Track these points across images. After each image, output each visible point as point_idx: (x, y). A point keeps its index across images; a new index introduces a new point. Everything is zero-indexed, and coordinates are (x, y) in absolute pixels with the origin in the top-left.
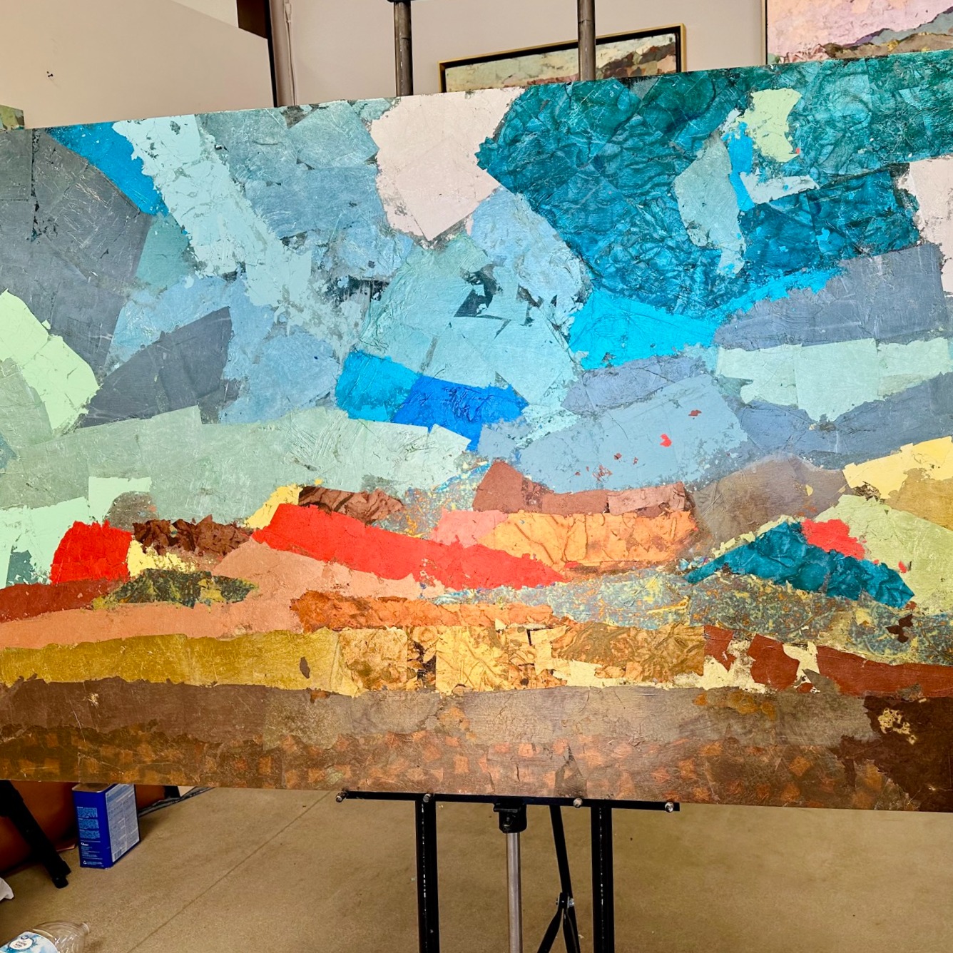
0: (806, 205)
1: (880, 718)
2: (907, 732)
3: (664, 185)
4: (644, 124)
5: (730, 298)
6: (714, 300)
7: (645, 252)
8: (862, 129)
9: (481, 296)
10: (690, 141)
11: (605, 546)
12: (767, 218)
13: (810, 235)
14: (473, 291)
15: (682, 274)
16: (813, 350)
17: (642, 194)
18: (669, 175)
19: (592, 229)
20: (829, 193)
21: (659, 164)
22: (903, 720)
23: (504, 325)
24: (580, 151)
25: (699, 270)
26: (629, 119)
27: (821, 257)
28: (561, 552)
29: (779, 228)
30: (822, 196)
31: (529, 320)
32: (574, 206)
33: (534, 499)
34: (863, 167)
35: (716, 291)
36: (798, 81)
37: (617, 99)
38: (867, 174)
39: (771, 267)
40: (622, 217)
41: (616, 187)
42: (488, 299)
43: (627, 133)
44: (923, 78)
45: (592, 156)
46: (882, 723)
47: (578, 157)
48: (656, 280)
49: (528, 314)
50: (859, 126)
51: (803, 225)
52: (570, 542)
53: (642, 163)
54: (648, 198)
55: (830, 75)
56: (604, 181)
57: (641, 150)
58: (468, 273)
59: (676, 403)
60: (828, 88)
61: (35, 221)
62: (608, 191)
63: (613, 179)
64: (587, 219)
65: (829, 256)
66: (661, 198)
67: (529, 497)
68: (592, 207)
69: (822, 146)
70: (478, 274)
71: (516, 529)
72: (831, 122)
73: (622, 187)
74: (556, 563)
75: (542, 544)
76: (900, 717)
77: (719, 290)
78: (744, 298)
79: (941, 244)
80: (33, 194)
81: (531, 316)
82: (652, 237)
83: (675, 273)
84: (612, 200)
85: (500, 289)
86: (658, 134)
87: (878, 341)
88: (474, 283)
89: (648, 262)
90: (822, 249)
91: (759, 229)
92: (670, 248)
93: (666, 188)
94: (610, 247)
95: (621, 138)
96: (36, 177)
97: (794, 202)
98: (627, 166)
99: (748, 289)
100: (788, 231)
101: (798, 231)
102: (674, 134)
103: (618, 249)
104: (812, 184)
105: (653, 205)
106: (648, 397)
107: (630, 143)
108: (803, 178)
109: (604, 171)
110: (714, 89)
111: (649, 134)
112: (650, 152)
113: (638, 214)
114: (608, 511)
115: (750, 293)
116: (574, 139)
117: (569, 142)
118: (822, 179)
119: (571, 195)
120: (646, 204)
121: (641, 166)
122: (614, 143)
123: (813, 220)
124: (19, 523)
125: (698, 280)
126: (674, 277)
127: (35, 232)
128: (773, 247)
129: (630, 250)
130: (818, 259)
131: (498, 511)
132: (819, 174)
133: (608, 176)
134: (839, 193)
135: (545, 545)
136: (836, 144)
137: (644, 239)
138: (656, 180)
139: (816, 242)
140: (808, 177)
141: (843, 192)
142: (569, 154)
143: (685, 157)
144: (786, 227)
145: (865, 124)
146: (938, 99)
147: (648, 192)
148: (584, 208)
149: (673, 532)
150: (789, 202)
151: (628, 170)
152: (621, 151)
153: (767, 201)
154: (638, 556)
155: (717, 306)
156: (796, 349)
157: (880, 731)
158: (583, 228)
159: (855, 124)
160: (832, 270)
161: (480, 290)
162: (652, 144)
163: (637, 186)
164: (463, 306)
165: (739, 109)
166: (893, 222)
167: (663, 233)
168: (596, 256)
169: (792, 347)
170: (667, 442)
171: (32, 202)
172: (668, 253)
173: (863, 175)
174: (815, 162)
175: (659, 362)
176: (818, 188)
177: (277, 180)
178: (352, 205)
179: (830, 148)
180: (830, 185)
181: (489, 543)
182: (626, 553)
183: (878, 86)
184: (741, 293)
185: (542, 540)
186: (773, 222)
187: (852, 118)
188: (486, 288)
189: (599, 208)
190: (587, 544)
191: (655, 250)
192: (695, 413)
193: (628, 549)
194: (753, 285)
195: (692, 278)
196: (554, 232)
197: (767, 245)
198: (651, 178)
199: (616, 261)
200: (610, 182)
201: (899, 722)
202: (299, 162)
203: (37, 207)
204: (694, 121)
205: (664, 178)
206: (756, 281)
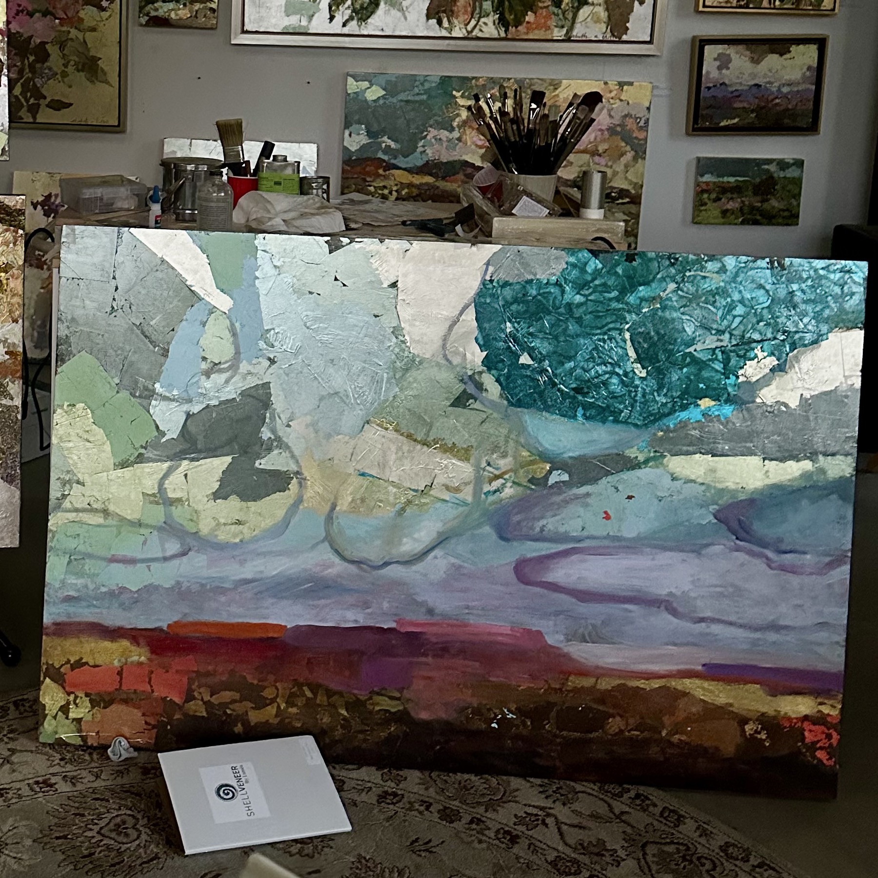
0: (720, 357)
1: (746, 727)
2: (764, 737)
4: (604, 285)
5: (661, 417)
8: (764, 308)
9: (471, 394)
10: (638, 301)
12: (691, 363)
13: (722, 379)
14: (465, 389)
21: (613, 314)
24: (555, 298)
26: (594, 280)
27: (729, 394)
29: (700, 371)
32: (548, 336)
34: (762, 335)
36: (720, 269)
38: (765, 340)
41: (581, 326)
43: (591, 290)
45: (565, 302)
46: (747, 730)
47: (553, 301)
48: (607, 397)
50: (762, 306)
51: (717, 371)
55: (744, 267)
56: (572, 322)
57: (601, 302)
58: (463, 377)
59: (616, 488)
60: (741, 277)
61: (114, 299)
62: (575, 328)
63: (579, 321)
65: (734, 395)
69: (735, 317)
70: (470, 377)
72: (742, 301)
73: (586, 327)
76: (760, 727)
80: (114, 278)
83: (621, 393)
86: (615, 293)
87: (764, 459)
88: (466, 383)
90: (730, 389)
91: (685, 370)
94: (574, 369)
95: (587, 292)
97: (711, 353)
99: (674, 412)
100: (706, 374)
101: (714, 374)
102: (627, 295)
103: (580, 371)
104: (725, 343)
107: (592, 297)
108: (719, 337)
109: (572, 315)
110: (659, 267)
111: (609, 293)
112: (609, 305)
115: (676, 414)
116: (551, 288)
117: (547, 290)
118: (733, 340)
121: (601, 314)
123: (724, 368)
127: (113, 308)
130: (726, 396)
132: (731, 336)
133: (575, 318)
136: (745, 316)
138: (611, 326)
139: (725, 384)
141: (747, 351)
142: (546, 299)
144: (705, 370)
145: (766, 305)
150: (708, 353)
151: (591, 315)
152: (586, 302)
156: (707, 458)
157: (745, 736)
159: (759, 304)
161: (471, 389)
162: (610, 300)
163: (597, 328)
164: (455, 400)
169: (704, 457)
170: (608, 517)
171: (113, 284)
176: (729, 346)
179: (740, 318)
183: (777, 279)
186: (695, 366)
187: (756, 300)
188: (475, 388)
192: (630, 497)
194: (678, 409)
198: (608, 323)
200: (576, 322)
201: (759, 730)
202: (336, 279)
203: (117, 288)
204: (643, 287)
206: (681, 407)
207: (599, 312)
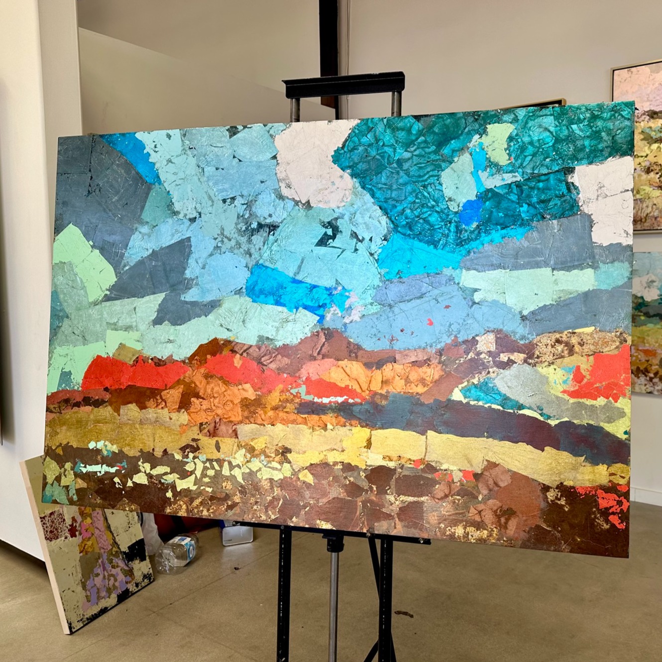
0: (515, 190)
1: (548, 494)
2: (563, 503)
3: (435, 176)
4: (425, 142)
5: (470, 242)
6: (461, 242)
7: (423, 213)
8: (549, 147)
9: (330, 236)
10: (451, 152)
11: (392, 382)
12: (492, 197)
13: (516, 207)
14: (326, 232)
15: (444, 227)
16: (516, 273)
17: (423, 181)
18: (438, 171)
19: (394, 200)
20: (528, 183)
21: (432, 164)
22: (561, 496)
23: (342, 252)
24: (389, 156)
25: (453, 225)
26: (417, 139)
27: (523, 220)
28: (367, 385)
29: (499, 203)
30: (524, 185)
31: (356, 250)
32: (384, 186)
33: (354, 353)
34: (548, 169)
35: (462, 237)
36: (514, 119)
37: (411, 127)
38: (551, 173)
39: (493, 224)
40: (411, 193)
41: (409, 177)
42: (334, 237)
43: (415, 147)
44: (585, 119)
45: (396, 158)
46: (549, 497)
47: (388, 159)
48: (429, 229)
49: (356, 246)
50: (547, 146)
51: (513, 202)
52: (373, 379)
53: (424, 163)
54: (426, 183)
55: (532, 116)
56: (402, 173)
57: (423, 156)
58: (324, 222)
59: (437, 300)
60: (530, 124)
61: (90, 186)
62: (404, 178)
63: (407, 173)
64: (391, 194)
65: (527, 220)
66: (433, 183)
67: (351, 352)
68: (395, 187)
69: (526, 156)
70: (329, 223)
71: (342, 370)
72: (531, 143)
73: (412, 177)
74: (364, 391)
75: (356, 380)
76: (559, 494)
77: (464, 237)
78: (478, 241)
79: (592, 214)
80: (90, 171)
81: (357, 248)
82: (427, 205)
83: (440, 226)
84: (405, 184)
85: (341, 231)
86: (433, 148)
87: (553, 269)
88: (327, 227)
89: (424, 219)
90: (523, 215)
91: (487, 203)
92: (437, 212)
93: (436, 178)
94: (404, 210)
95: (412, 149)
96: (92, 161)
97: (508, 188)
98: (415, 165)
99: (480, 237)
100: (504, 204)
101: (509, 205)
102: (442, 148)
103: (408, 211)
104: (519, 178)
105: (429, 188)
106: (421, 297)
107: (417, 153)
108: (514, 174)
109: (402, 168)
110: (466, 123)
111: (429, 148)
112: (429, 158)
113: (420, 192)
114: (395, 362)
115: (481, 239)
116: (386, 149)
117: (383, 151)
118: (525, 175)
119: (383, 180)
120: (425, 187)
121: (423, 165)
122: (409, 152)
123: (519, 199)
124: (67, 354)
125: (452, 230)
126: (439, 228)
127: (89, 191)
128: (495, 214)
129: (415, 212)
130: (520, 221)
131: (332, 359)
132: (523, 173)
133: (404, 170)
134: (534, 183)
135: (358, 380)
136: (534, 155)
137: (423, 206)
138: (431, 173)
139: (520, 211)
140: (517, 174)
141: (536, 183)
142: (383, 157)
143: (448, 161)
144: (503, 202)
145: (551, 144)
146: (593, 131)
147: (426, 180)
148: (390, 188)
149: (432, 376)
150: (505, 188)
151: (415, 167)
152: (412, 157)
153: (493, 187)
154: (411, 389)
155: (463, 245)
156: (506, 272)
157: (548, 502)
158: (389, 199)
159: (545, 144)
160: (528, 228)
161: (330, 232)
162: (430, 153)
163: (420, 176)
164: (319, 241)
165: (479, 134)
166: (565, 201)
167: (433, 203)
168: (396, 215)
169: (503, 271)
170: (431, 323)
171: (89, 175)
172: (436, 215)
173: (549, 174)
174: (521, 166)
175: (428, 276)
176: (522, 180)
177: (222, 167)
178: (262, 182)
179: (530, 157)
180: (529, 178)
181: (326, 378)
182: (404, 387)
183: (559, 123)
184: (476, 239)
185: (357, 378)
186: (496, 199)
187: (543, 141)
188: (333, 230)
189: (398, 188)
190: (382, 381)
191: (429, 213)
192: (447, 307)
193: (406, 385)
194: (483, 235)
195: (449, 230)
196: (372, 200)
197: (492, 212)
198: (428, 172)
199: (407, 218)
200: (405, 173)
201: (559, 496)
202: (234, 157)
203: (92, 177)
204: (454, 141)
205: (435, 173)
206: (485, 233)
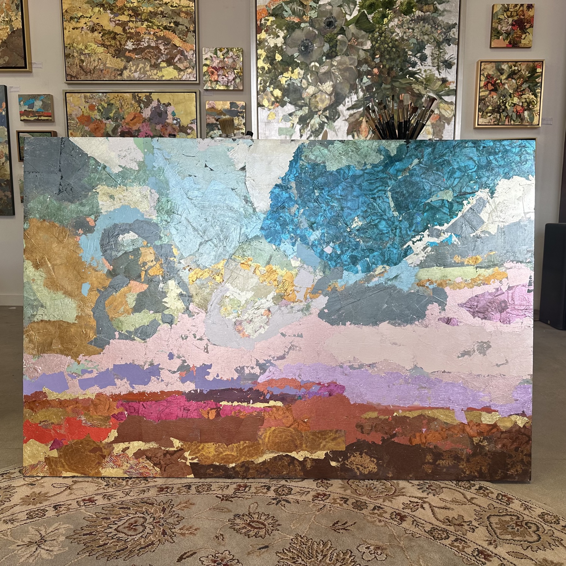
207: (371, 180)
